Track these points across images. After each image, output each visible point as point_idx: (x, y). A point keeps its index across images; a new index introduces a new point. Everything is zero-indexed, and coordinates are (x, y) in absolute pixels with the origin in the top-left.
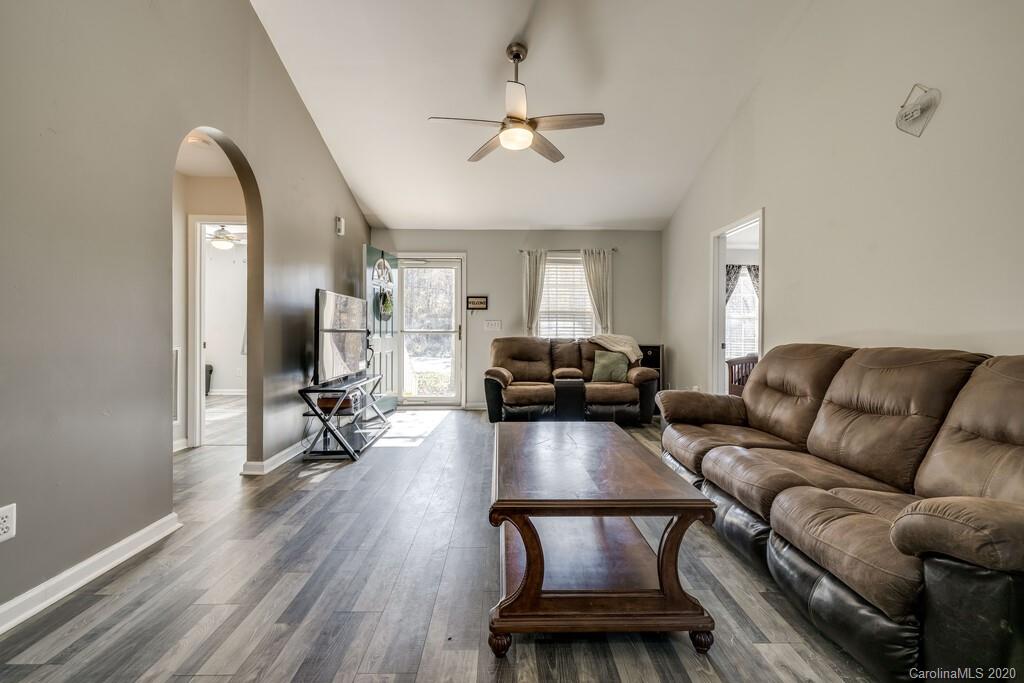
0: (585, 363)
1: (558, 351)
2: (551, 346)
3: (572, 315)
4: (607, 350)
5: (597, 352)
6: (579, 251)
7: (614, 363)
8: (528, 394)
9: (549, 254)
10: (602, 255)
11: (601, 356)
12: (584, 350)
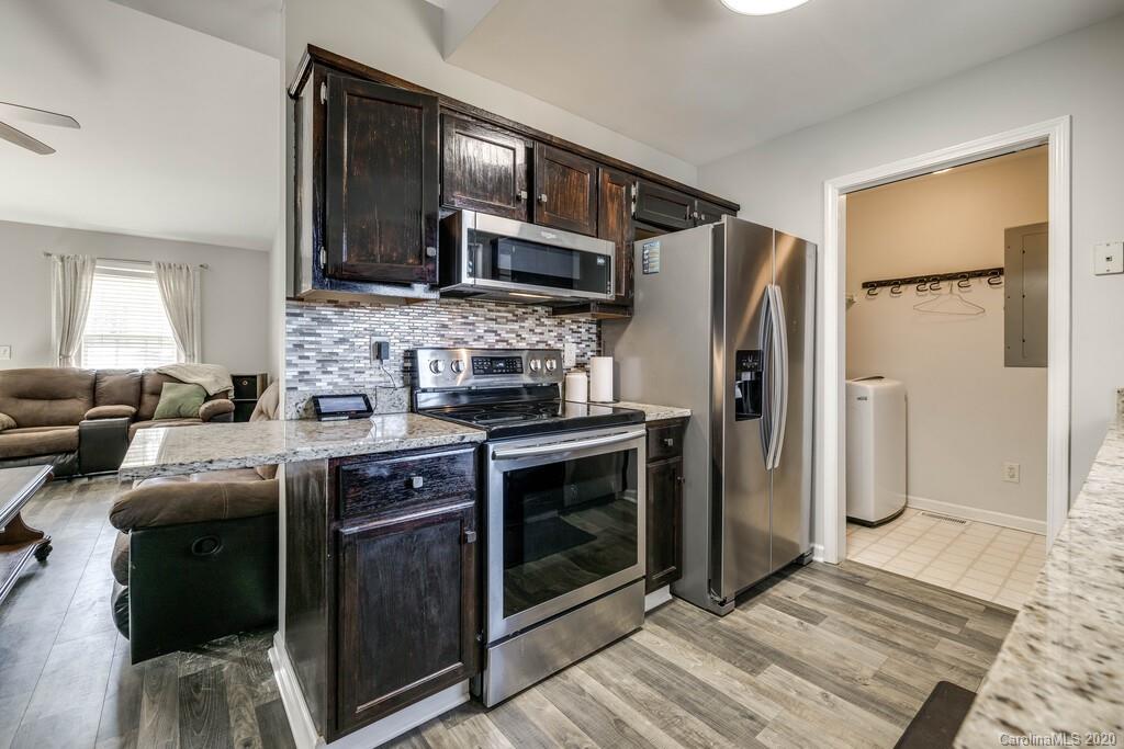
0: (147, 399)
1: (103, 385)
2: (96, 379)
3: (145, 340)
4: (181, 382)
5: (166, 385)
6: (149, 263)
7: (186, 396)
8: (26, 443)
9: (98, 261)
10: (185, 270)
11: (169, 388)
12: (148, 383)
